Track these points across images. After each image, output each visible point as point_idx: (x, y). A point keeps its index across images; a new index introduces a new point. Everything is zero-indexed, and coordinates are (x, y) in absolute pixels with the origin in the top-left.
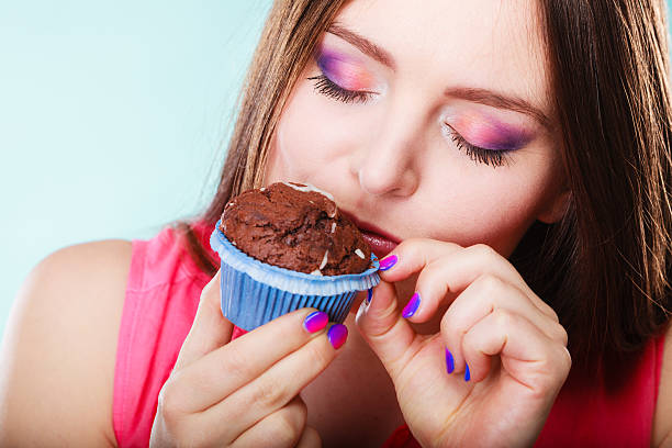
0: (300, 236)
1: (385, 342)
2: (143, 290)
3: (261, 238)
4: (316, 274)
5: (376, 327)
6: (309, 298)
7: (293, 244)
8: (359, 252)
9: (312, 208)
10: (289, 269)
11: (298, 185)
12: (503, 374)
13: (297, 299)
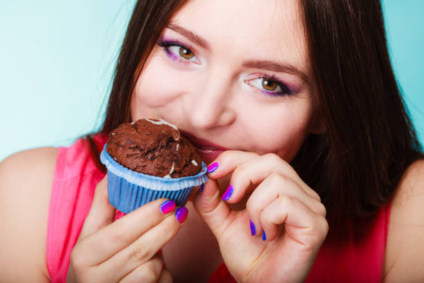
0: (157, 154)
1: (212, 216)
2: (64, 180)
3: (132, 156)
4: (167, 177)
5: (206, 208)
6: (163, 192)
7: (153, 158)
8: (194, 162)
9: (164, 135)
10: (150, 175)
11: (155, 120)
12: (286, 235)
13: (156, 193)
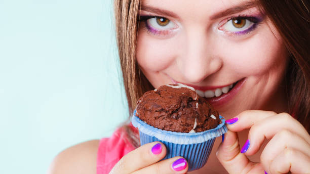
0: (180, 113)
2: (106, 164)
3: (159, 117)
4: (192, 132)
6: (190, 145)
7: (177, 118)
8: (213, 117)
9: (184, 97)
10: (177, 132)
11: (174, 85)
13: (184, 147)
